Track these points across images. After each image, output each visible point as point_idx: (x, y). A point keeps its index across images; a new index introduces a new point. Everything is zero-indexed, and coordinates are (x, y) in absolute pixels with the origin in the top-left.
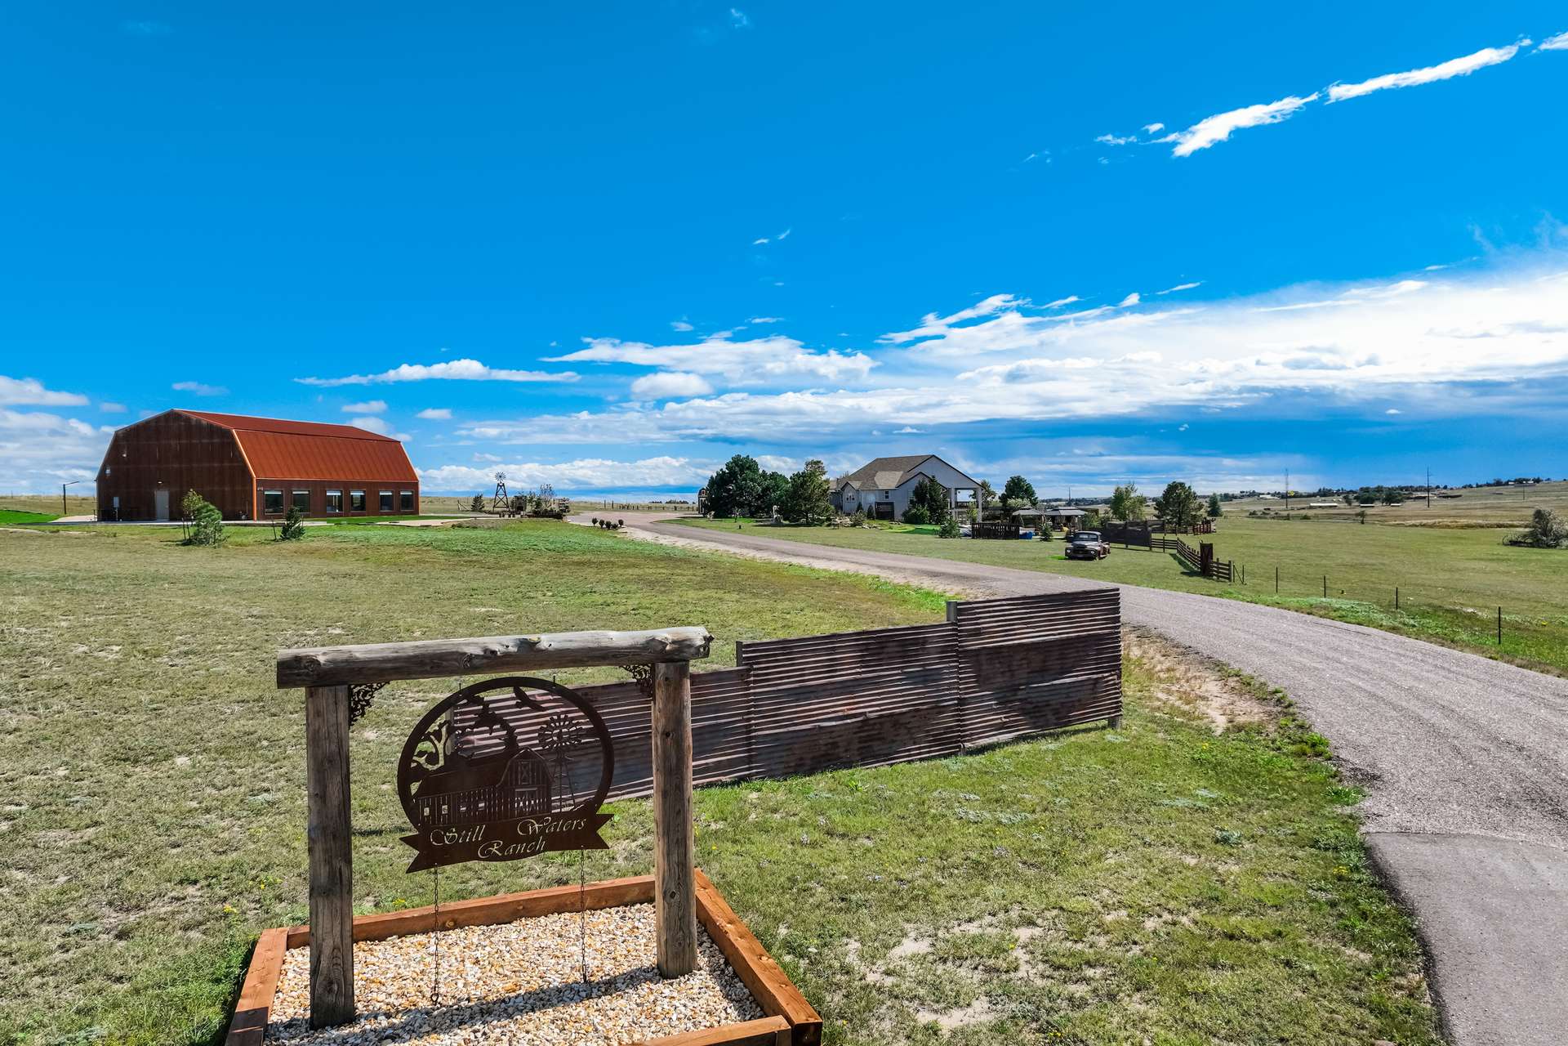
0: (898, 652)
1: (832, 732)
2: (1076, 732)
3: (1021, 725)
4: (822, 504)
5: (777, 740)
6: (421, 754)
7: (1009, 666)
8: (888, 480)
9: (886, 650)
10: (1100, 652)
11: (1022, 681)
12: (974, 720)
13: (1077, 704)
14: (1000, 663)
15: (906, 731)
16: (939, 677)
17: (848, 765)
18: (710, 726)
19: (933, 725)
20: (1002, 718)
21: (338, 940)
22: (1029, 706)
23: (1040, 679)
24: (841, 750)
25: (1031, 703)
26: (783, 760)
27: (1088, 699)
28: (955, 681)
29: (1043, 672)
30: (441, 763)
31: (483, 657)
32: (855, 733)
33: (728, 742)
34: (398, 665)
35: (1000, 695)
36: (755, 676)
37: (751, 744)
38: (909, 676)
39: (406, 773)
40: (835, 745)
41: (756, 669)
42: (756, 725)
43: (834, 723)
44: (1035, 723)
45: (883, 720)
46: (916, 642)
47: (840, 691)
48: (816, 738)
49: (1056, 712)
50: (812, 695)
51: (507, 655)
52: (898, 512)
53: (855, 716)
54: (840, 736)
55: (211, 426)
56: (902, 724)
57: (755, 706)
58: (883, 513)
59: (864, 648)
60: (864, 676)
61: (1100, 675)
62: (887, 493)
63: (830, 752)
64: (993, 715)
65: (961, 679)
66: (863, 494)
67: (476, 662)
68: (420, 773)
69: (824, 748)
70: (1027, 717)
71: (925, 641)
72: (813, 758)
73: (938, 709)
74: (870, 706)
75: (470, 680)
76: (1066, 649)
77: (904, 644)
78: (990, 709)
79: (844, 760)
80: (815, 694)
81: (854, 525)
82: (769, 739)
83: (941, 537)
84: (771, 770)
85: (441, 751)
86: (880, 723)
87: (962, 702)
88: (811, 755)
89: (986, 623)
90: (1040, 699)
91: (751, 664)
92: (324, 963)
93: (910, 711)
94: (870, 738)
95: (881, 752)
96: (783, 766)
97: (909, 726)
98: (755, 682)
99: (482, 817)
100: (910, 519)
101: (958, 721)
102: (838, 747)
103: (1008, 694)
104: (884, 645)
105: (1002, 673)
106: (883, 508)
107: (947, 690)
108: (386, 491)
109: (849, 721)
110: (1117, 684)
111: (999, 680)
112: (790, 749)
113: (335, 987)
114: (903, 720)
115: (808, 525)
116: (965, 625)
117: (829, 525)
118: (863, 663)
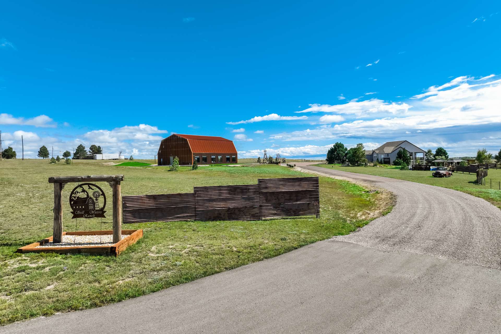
0: (241, 191)
1: (219, 211)
2: (300, 218)
3: (282, 214)
4: (363, 159)
5: (203, 211)
6: (73, 196)
7: (277, 198)
8: (389, 150)
9: (236, 191)
10: (312, 195)
11: (282, 202)
12: (265, 211)
13: (302, 210)
14: (274, 196)
15: (243, 213)
16: (253, 199)
17: (224, 220)
18: (185, 206)
19: (252, 212)
20: (275, 212)
21: (57, 228)
22: (285, 209)
23: (289, 202)
24: (222, 216)
25: (285, 208)
26: (205, 217)
27: (307, 209)
28: (258, 201)
29: (290, 200)
30: (76, 198)
31: (81, 179)
32: (226, 212)
33: (190, 211)
34: (67, 179)
35: (275, 205)
36: (197, 195)
37: (196, 212)
38: (244, 198)
39: (71, 200)
40: (220, 214)
41: (197, 193)
42: (197, 207)
43: (219, 209)
44: (286, 214)
45: (235, 209)
46: (246, 189)
47: (222, 201)
48: (214, 212)
49: (294, 212)
50: (214, 201)
51: (85, 179)
52: (392, 161)
53: (226, 207)
54: (222, 212)
55: (182, 138)
56: (241, 211)
57: (197, 203)
58: (386, 162)
59: (230, 190)
60: (229, 197)
61: (310, 202)
62: (388, 154)
63: (218, 216)
64: (272, 211)
65: (260, 200)
66: (379, 155)
67: (80, 180)
68: (73, 200)
69: (217, 215)
70: (284, 212)
71: (249, 189)
72: (214, 217)
73: (252, 207)
74: (231, 205)
75: (80, 183)
76: (298, 194)
77: (242, 189)
78: (270, 209)
79: (223, 218)
80: (215, 201)
81: (374, 166)
82: (201, 211)
83: (401, 170)
84: (202, 219)
85: (76, 196)
86: (235, 210)
87: (261, 206)
88: (213, 216)
89: (269, 185)
90: (288, 208)
91: (196, 192)
92: (55, 232)
93: (243, 207)
94: (231, 214)
95: (235, 218)
96: (205, 218)
97: (244, 211)
98: (197, 197)
99: (84, 209)
100: (396, 164)
101: (259, 211)
102: (221, 215)
103: (277, 205)
104: (236, 189)
105: (275, 199)
106: (386, 160)
107: (256, 203)
108: (228, 156)
109: (224, 208)
110: (318, 205)
111: (274, 201)
112: (207, 214)
113: (57, 236)
114: (242, 209)
115: (358, 166)
116: (262, 185)
117: (365, 166)
118: (230, 194)
